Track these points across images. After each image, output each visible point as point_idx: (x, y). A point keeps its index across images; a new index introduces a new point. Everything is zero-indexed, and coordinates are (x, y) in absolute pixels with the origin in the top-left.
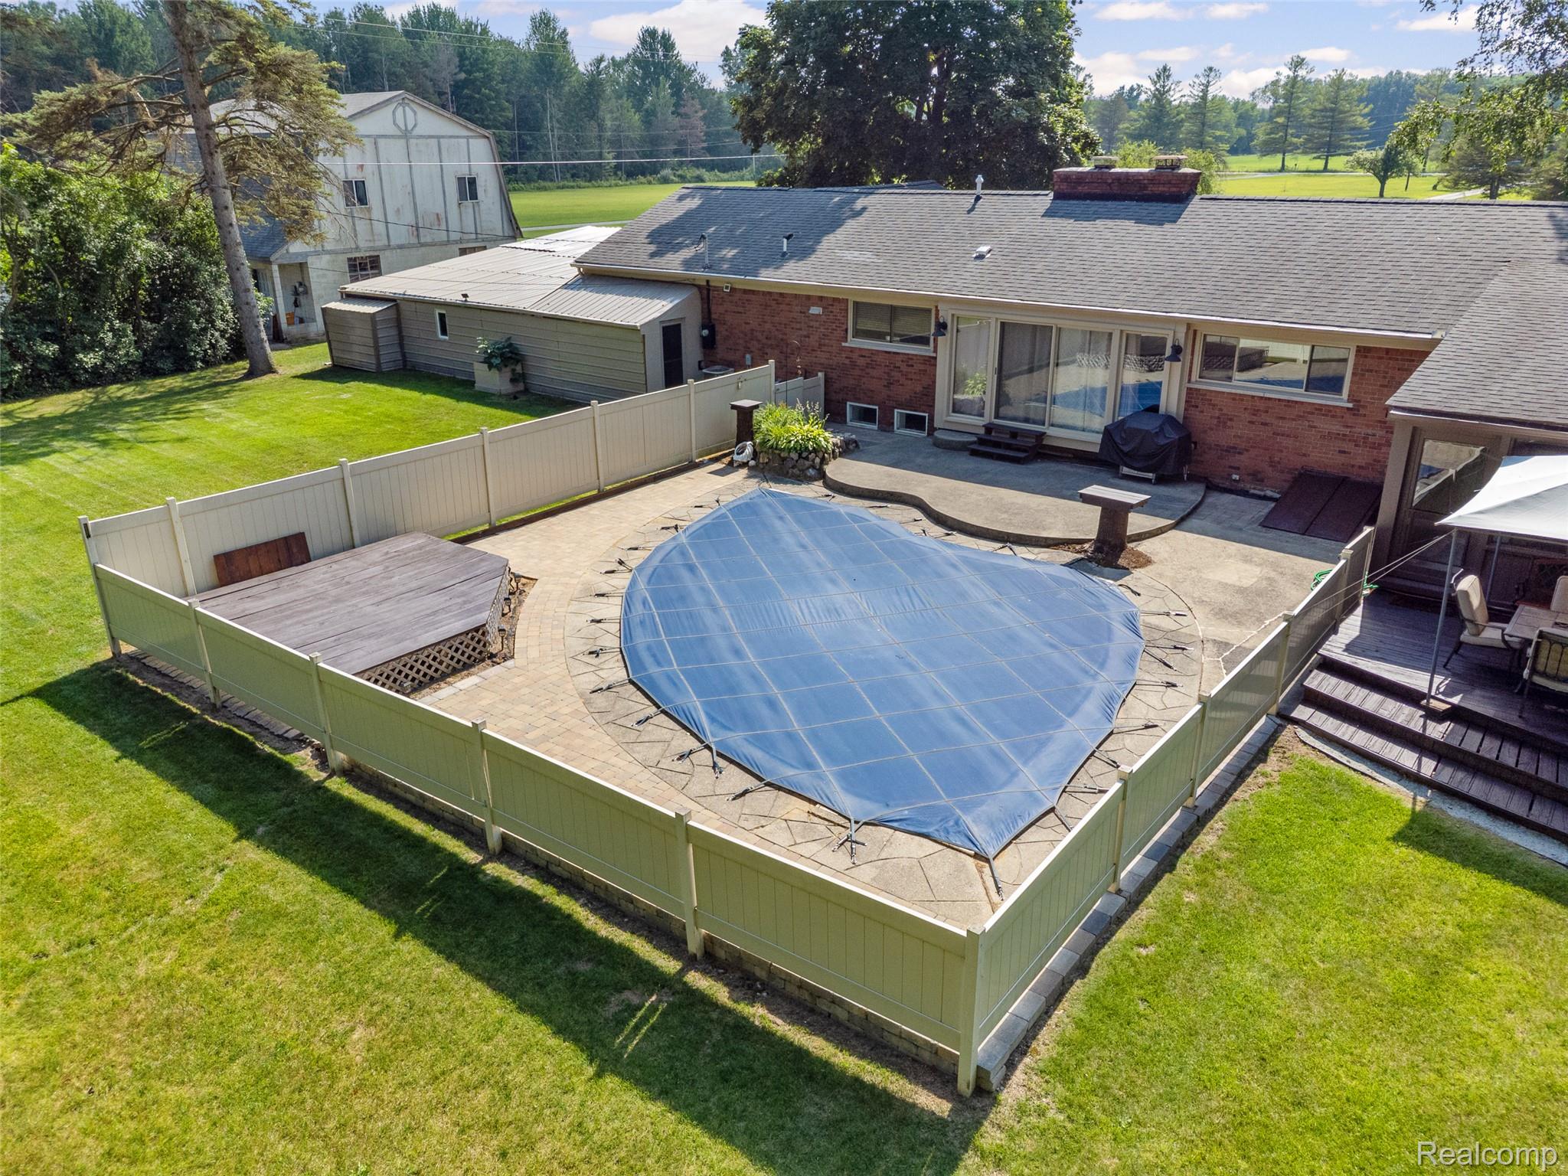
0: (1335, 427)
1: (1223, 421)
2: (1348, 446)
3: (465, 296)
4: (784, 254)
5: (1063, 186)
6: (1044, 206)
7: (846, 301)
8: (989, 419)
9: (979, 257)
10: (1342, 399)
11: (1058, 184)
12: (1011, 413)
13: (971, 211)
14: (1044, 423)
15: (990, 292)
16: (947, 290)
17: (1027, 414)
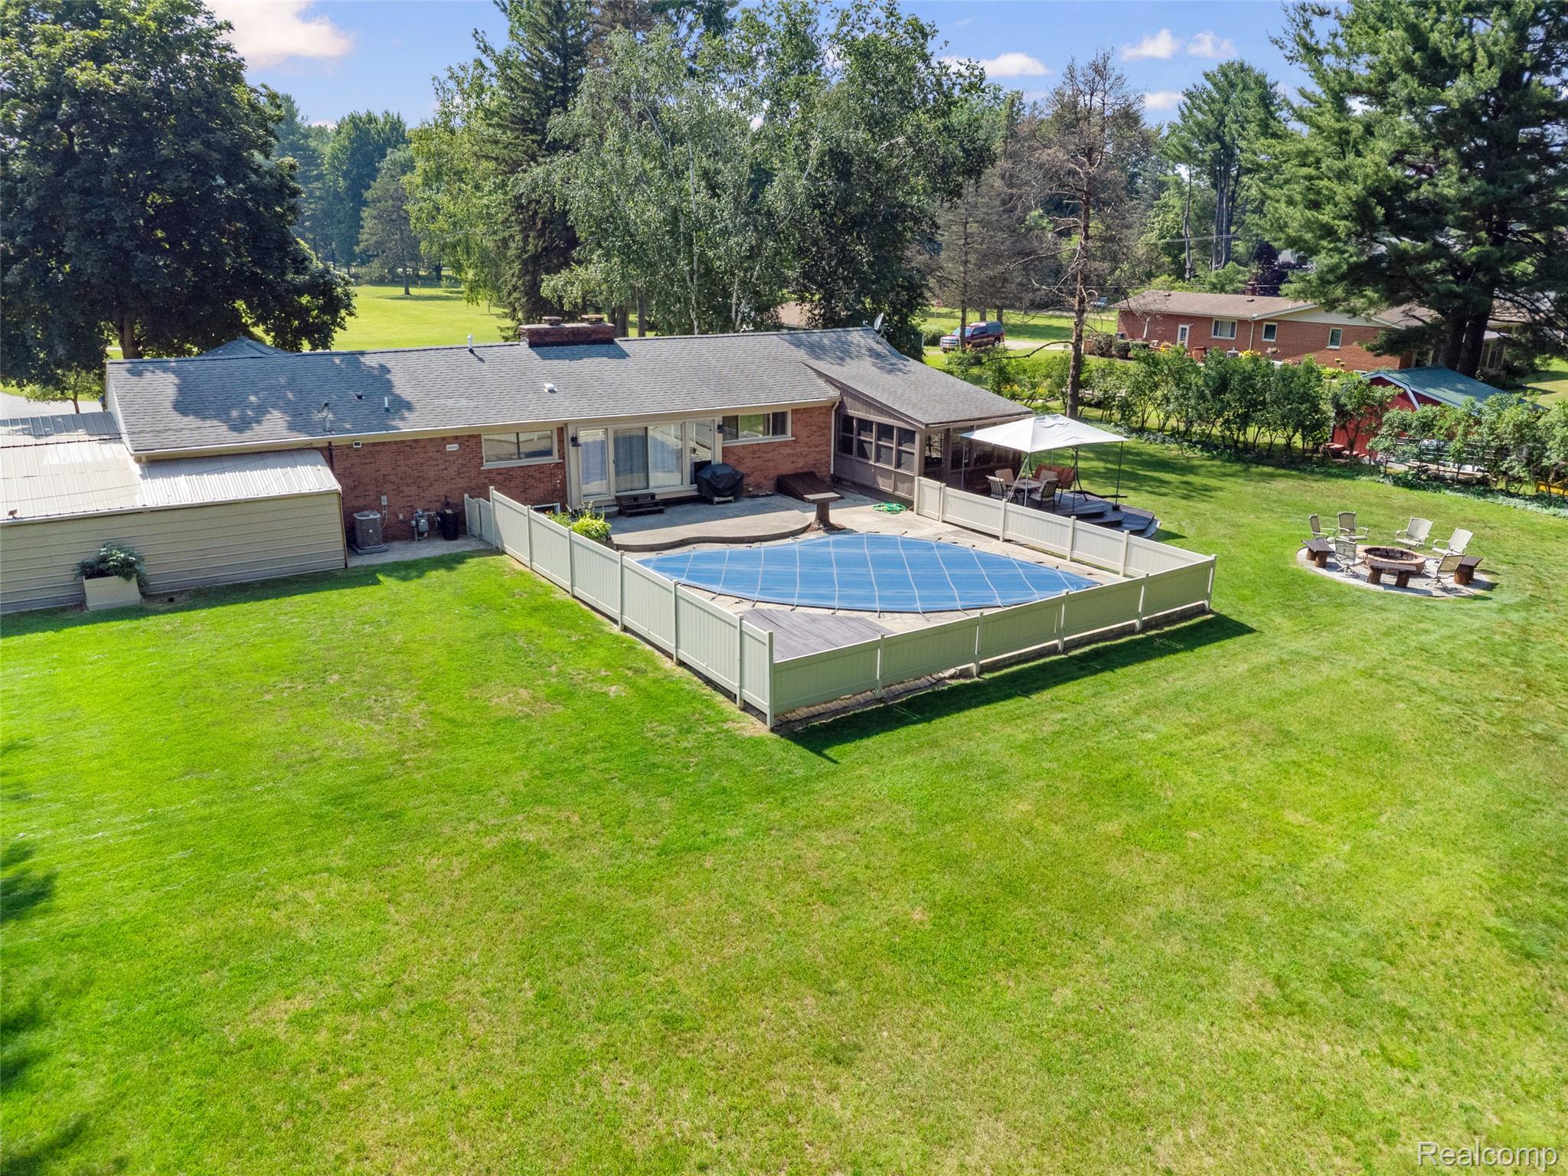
0: (788, 451)
1: (740, 460)
2: (795, 459)
3: (11, 513)
4: (387, 410)
5: (535, 339)
6: (532, 353)
7: (479, 436)
8: (613, 494)
9: (551, 391)
10: (788, 437)
11: (529, 337)
12: (623, 487)
13: (481, 360)
14: (647, 487)
15: (601, 412)
16: (572, 415)
17: (634, 486)
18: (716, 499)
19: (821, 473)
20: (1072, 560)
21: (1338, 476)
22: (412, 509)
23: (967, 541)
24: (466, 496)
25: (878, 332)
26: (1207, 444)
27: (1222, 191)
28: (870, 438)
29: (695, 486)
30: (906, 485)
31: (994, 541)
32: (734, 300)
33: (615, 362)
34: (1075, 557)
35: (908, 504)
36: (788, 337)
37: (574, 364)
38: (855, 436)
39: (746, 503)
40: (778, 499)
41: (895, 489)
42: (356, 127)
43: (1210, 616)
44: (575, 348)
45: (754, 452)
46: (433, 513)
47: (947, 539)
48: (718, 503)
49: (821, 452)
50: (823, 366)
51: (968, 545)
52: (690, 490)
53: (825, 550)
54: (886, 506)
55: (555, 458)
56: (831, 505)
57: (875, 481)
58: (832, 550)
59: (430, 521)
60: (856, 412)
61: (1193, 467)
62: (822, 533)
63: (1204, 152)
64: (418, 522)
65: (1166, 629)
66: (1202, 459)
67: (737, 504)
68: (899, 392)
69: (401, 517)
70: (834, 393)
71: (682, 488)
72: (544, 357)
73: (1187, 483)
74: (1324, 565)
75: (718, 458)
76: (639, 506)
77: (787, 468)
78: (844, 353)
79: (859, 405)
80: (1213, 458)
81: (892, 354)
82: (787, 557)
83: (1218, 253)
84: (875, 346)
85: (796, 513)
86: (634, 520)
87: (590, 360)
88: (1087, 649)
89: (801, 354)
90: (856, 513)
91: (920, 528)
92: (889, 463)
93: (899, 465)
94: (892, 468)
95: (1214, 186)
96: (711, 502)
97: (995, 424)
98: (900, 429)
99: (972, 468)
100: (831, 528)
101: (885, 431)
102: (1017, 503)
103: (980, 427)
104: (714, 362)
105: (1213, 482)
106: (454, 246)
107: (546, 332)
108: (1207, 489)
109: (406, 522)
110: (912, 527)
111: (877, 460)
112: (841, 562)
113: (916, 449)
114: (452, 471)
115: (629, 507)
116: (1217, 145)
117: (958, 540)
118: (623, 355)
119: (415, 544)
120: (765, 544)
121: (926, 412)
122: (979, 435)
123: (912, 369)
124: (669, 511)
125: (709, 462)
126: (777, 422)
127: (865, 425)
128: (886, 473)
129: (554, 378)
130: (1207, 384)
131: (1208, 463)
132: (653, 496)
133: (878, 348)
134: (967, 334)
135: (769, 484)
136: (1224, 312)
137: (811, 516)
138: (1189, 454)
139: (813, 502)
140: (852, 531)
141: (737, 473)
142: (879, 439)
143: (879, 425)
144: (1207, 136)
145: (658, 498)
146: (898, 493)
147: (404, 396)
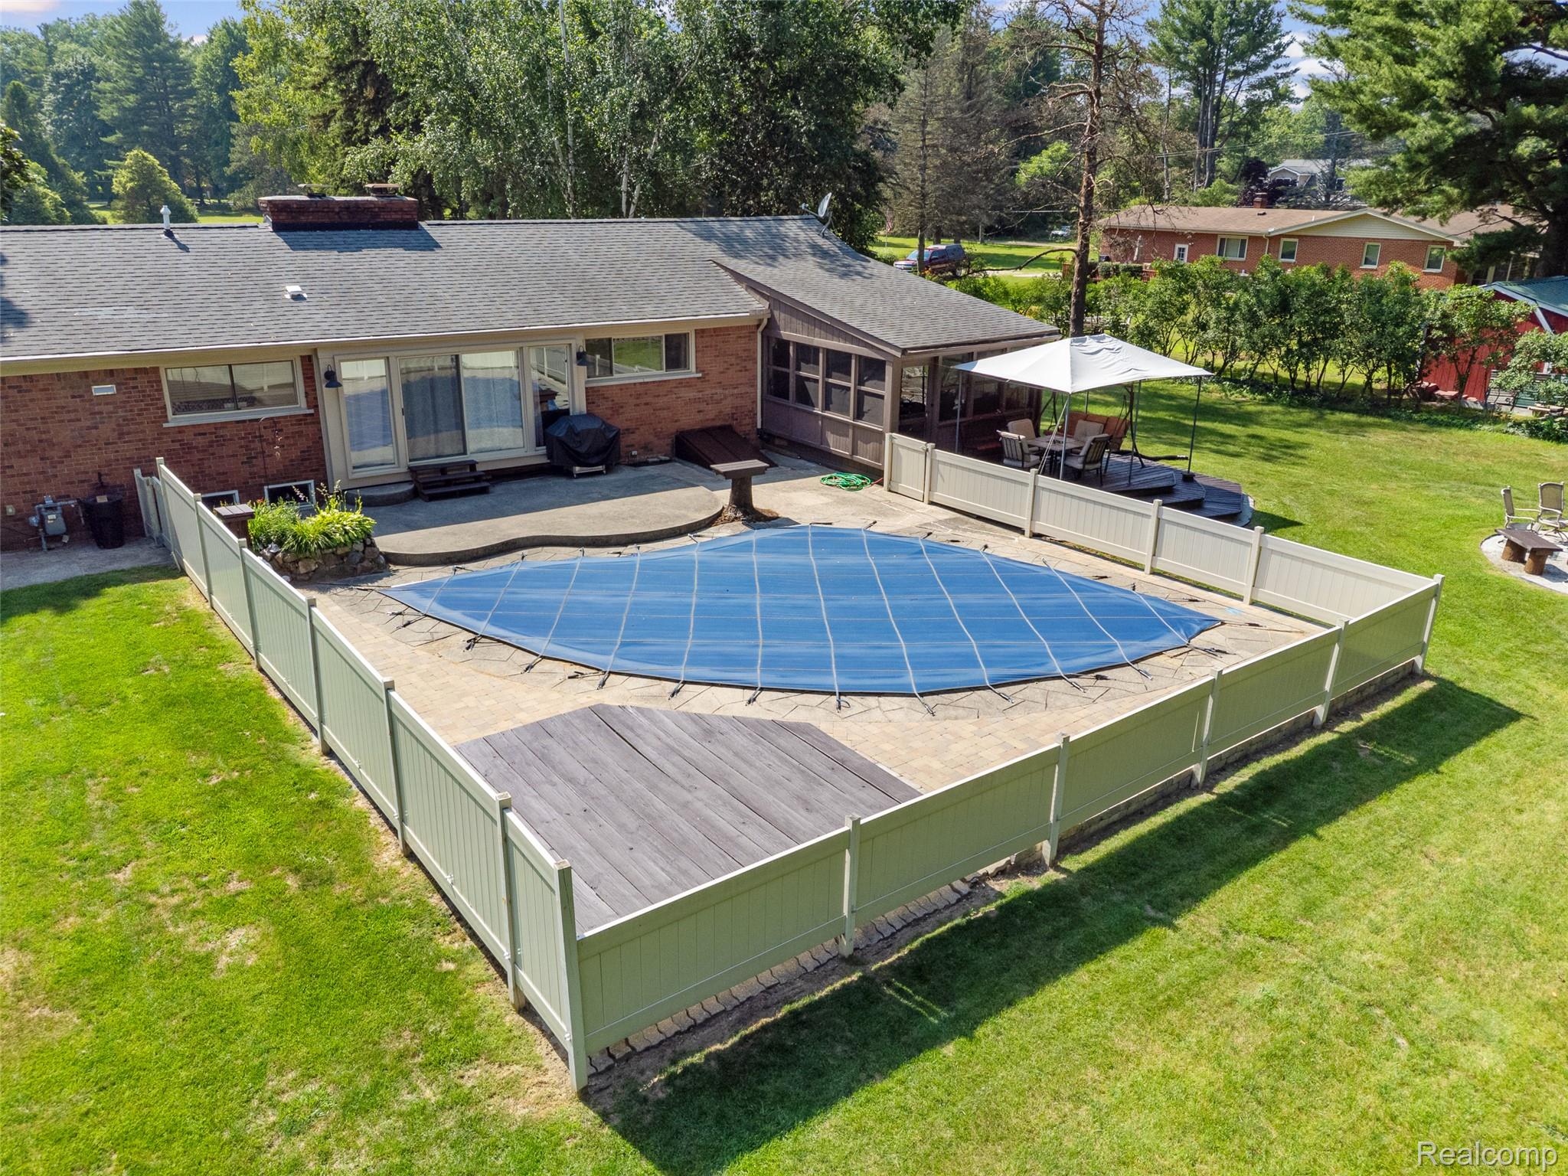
0: (691, 394)
1: (617, 409)
2: (702, 406)
5: (283, 217)
6: (278, 241)
7: (156, 370)
8: (404, 464)
9: (297, 297)
10: (692, 372)
11: (273, 214)
12: (419, 454)
13: (184, 248)
14: (465, 453)
15: (378, 329)
16: (324, 335)
17: (439, 450)
18: (577, 469)
19: (743, 428)
20: (1154, 573)
21: (1448, 425)
22: (35, 498)
23: (974, 539)
24: (137, 472)
25: (823, 221)
26: (1257, 384)
27: (1206, 98)
28: (815, 373)
29: (543, 450)
30: (871, 446)
31: (1017, 538)
32: (624, 187)
33: (415, 255)
34: (1159, 567)
35: (875, 475)
36: (693, 226)
37: (345, 257)
38: (791, 370)
39: (626, 474)
40: (678, 469)
41: (854, 452)
42: (229, 33)
43: (1427, 685)
44: (352, 235)
45: (638, 396)
46: (72, 503)
47: (943, 534)
48: (580, 475)
49: (741, 395)
50: (743, 266)
51: (977, 546)
52: (536, 455)
53: (741, 558)
54: (841, 478)
55: (302, 407)
56: (754, 479)
57: (824, 440)
58: (755, 558)
59: (67, 514)
60: (793, 333)
61: (1249, 413)
62: (739, 527)
63: (1186, 51)
64: (42, 521)
65: (1367, 717)
66: (1253, 401)
67: (611, 478)
68: (858, 302)
69: (10, 510)
70: (758, 305)
71: (521, 453)
72: (294, 246)
73: (1254, 436)
74: (1540, 569)
75: (580, 405)
76: (448, 483)
77: (689, 420)
78: (776, 250)
79: (797, 323)
80: (1269, 402)
81: (846, 253)
82: (673, 575)
83: (1201, 172)
84: (820, 241)
85: (701, 490)
86: (434, 506)
87: (373, 252)
88: (1244, 775)
89: (713, 250)
90: (795, 489)
91: (896, 514)
92: (846, 412)
93: (859, 414)
94: (848, 419)
95: (1198, 93)
96: (569, 475)
97: (1003, 351)
98: (860, 357)
99: (969, 418)
100: (755, 518)
101: (838, 362)
102: (1050, 475)
103: (983, 355)
104: (576, 258)
105: (1289, 435)
106: (296, 143)
107: (301, 207)
108: (1288, 446)
109: (21, 518)
110: (883, 513)
111: (827, 408)
112: (772, 582)
113: (887, 389)
114: (107, 430)
115: (428, 485)
116: (1204, 43)
117: (959, 534)
118: (431, 245)
119: (43, 558)
120: (644, 547)
121: (900, 332)
122: (985, 367)
123: (875, 272)
124: (499, 489)
125: (567, 412)
126: (674, 349)
127: (807, 353)
128: (840, 428)
129: (305, 277)
130: (1260, 303)
131: (1267, 408)
132: (472, 465)
133: (825, 244)
134: (926, 258)
135: (666, 444)
136: (1232, 227)
137: (724, 496)
138: (1235, 396)
139: (727, 475)
140: (788, 522)
141: (609, 428)
142: (828, 375)
143: (829, 352)
144: (1192, 32)
145: (480, 468)
146: (858, 458)
147: (17, 302)
